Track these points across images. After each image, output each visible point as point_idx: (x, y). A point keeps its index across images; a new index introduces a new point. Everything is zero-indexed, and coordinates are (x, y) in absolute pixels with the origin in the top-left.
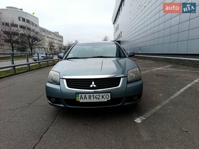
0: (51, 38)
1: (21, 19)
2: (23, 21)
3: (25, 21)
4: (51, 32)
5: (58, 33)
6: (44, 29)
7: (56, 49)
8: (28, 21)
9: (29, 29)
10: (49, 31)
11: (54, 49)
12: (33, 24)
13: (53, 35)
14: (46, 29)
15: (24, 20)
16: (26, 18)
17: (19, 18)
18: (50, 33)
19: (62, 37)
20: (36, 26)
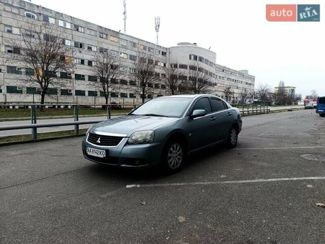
0: (233, 80)
1: (192, 57)
2: (194, 60)
3: (196, 60)
4: (235, 71)
5: (246, 71)
6: (224, 67)
7: (237, 98)
8: (201, 59)
9: (200, 70)
10: (232, 70)
11: (234, 97)
12: (207, 61)
13: (237, 75)
14: (227, 67)
15: (196, 58)
16: (199, 55)
17: (190, 56)
18: (233, 72)
19: (253, 78)
20: (211, 64)
